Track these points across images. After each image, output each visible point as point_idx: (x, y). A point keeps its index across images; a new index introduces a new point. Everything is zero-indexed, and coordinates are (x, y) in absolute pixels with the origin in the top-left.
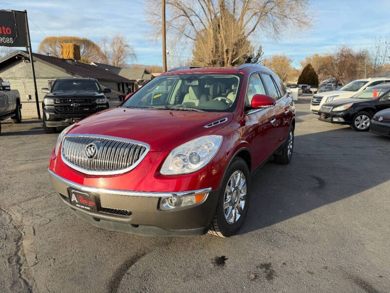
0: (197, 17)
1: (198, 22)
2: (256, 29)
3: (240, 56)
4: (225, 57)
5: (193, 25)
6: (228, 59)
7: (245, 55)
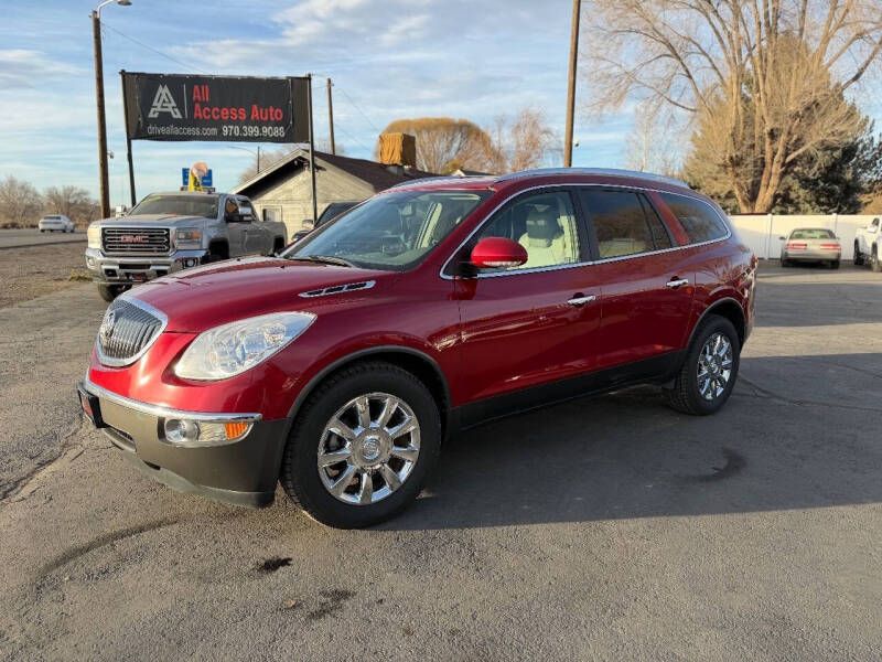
0: (702, 57)
1: (704, 67)
2: (863, 75)
3: (808, 146)
4: (767, 148)
5: (690, 77)
6: (775, 154)
7: (822, 143)
